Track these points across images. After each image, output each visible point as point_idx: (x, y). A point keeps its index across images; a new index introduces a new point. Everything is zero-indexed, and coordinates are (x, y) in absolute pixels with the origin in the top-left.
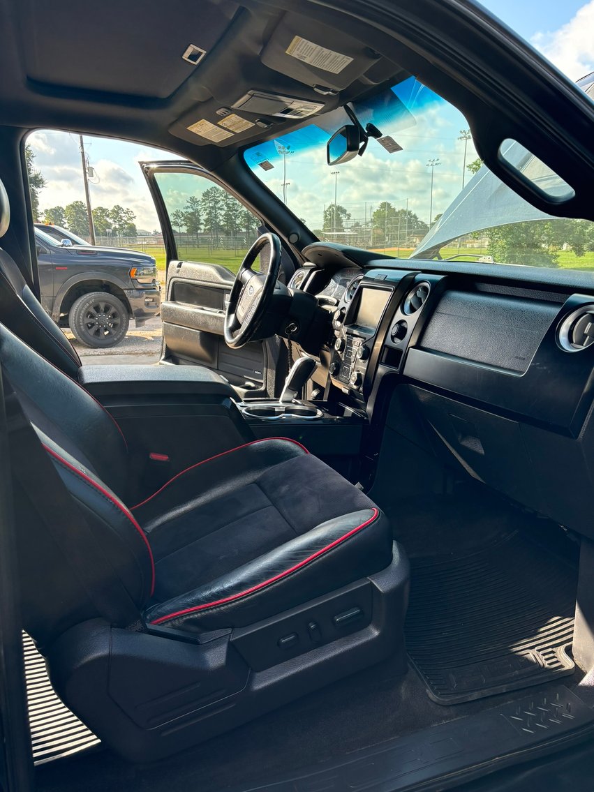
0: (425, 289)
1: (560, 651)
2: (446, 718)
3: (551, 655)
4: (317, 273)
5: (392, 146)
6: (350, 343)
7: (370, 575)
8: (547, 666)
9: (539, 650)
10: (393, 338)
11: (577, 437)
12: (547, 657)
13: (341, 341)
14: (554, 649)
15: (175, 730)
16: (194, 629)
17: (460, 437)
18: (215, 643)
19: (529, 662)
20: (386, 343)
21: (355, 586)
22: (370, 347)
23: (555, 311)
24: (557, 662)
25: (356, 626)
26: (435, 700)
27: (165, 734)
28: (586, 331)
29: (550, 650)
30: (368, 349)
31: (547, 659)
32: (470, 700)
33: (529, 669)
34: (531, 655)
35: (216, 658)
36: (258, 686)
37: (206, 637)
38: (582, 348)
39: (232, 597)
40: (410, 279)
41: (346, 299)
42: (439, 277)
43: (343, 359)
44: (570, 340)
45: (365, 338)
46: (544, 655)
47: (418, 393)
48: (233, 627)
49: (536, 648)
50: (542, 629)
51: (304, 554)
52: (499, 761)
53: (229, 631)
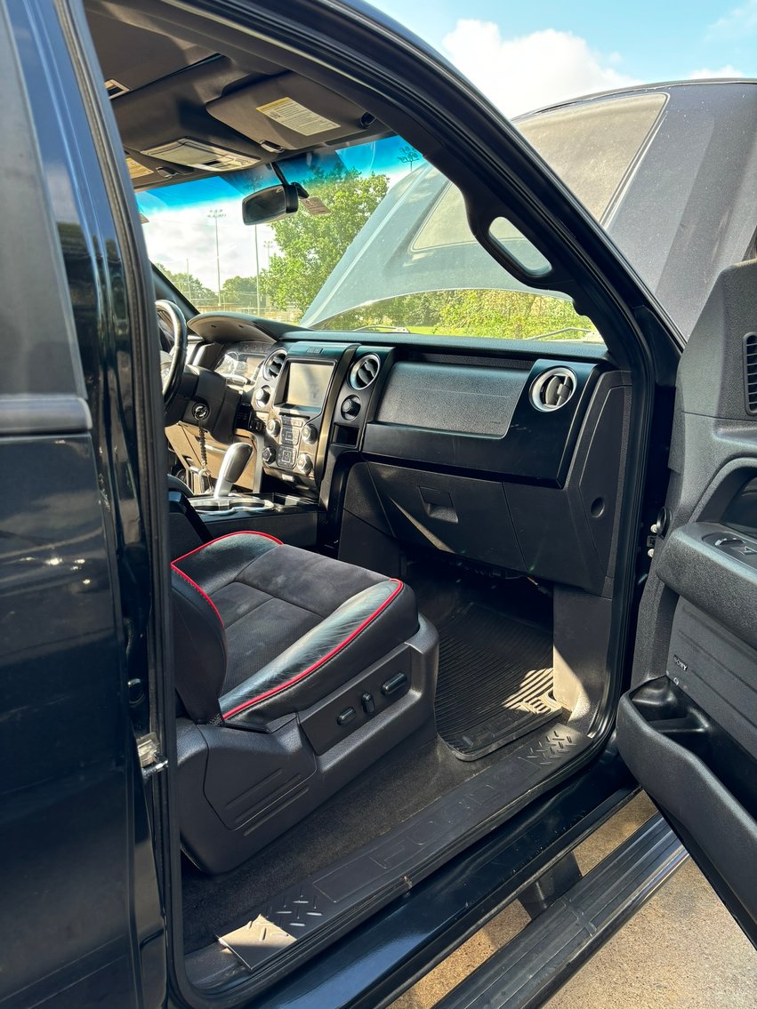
0: (373, 362)
1: (545, 698)
2: (475, 772)
3: (539, 703)
4: (207, 348)
5: (318, 207)
6: (289, 425)
7: (406, 640)
8: (538, 712)
9: (527, 702)
10: (343, 413)
11: (563, 487)
12: (536, 705)
13: (274, 423)
14: (539, 698)
15: (256, 827)
16: (258, 720)
17: (428, 509)
18: (285, 729)
19: (523, 713)
20: (336, 420)
21: (397, 652)
22: (318, 427)
23: (524, 376)
24: (545, 707)
25: (399, 692)
26: (462, 758)
27: (246, 834)
28: (559, 392)
29: (536, 699)
30: (316, 429)
31: (536, 707)
32: (490, 751)
33: (526, 718)
34: (524, 706)
35: (291, 741)
36: (327, 767)
37: (273, 725)
38: (556, 408)
39: (294, 678)
40: (351, 352)
41: (266, 376)
42: (389, 349)
43: (280, 443)
44: (543, 400)
45: (308, 418)
46: (532, 704)
47: (379, 469)
48: (296, 711)
49: (525, 700)
50: (523, 684)
51: (351, 626)
52: (532, 792)
53: (294, 715)
